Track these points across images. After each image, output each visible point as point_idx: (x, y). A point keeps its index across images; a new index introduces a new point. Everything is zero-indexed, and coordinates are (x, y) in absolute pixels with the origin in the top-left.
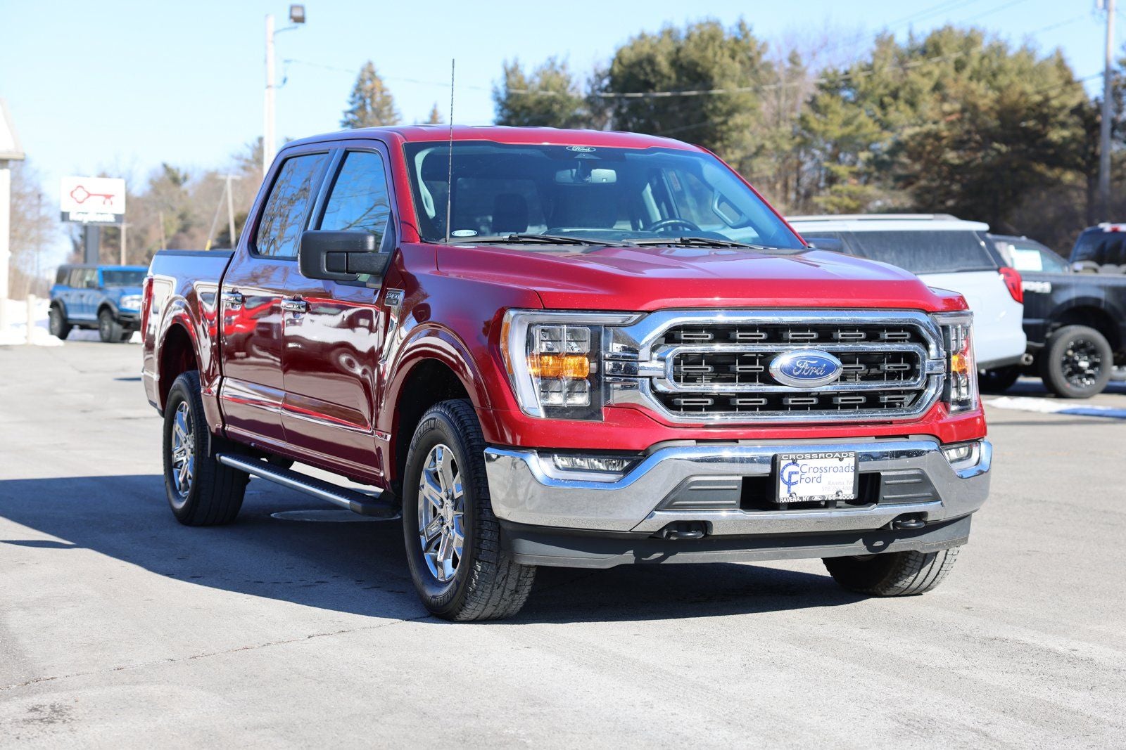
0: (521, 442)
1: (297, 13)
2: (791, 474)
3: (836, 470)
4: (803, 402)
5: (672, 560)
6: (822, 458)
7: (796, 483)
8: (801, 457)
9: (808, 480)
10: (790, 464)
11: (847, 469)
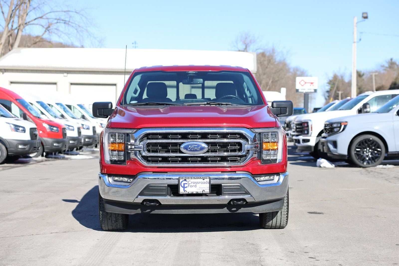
0: (106, 172)
1: (365, 15)
2: (184, 184)
3: (202, 183)
4: (194, 159)
5: (153, 212)
6: (196, 179)
7: (187, 187)
8: (187, 178)
9: (191, 186)
10: (184, 181)
11: (206, 183)
